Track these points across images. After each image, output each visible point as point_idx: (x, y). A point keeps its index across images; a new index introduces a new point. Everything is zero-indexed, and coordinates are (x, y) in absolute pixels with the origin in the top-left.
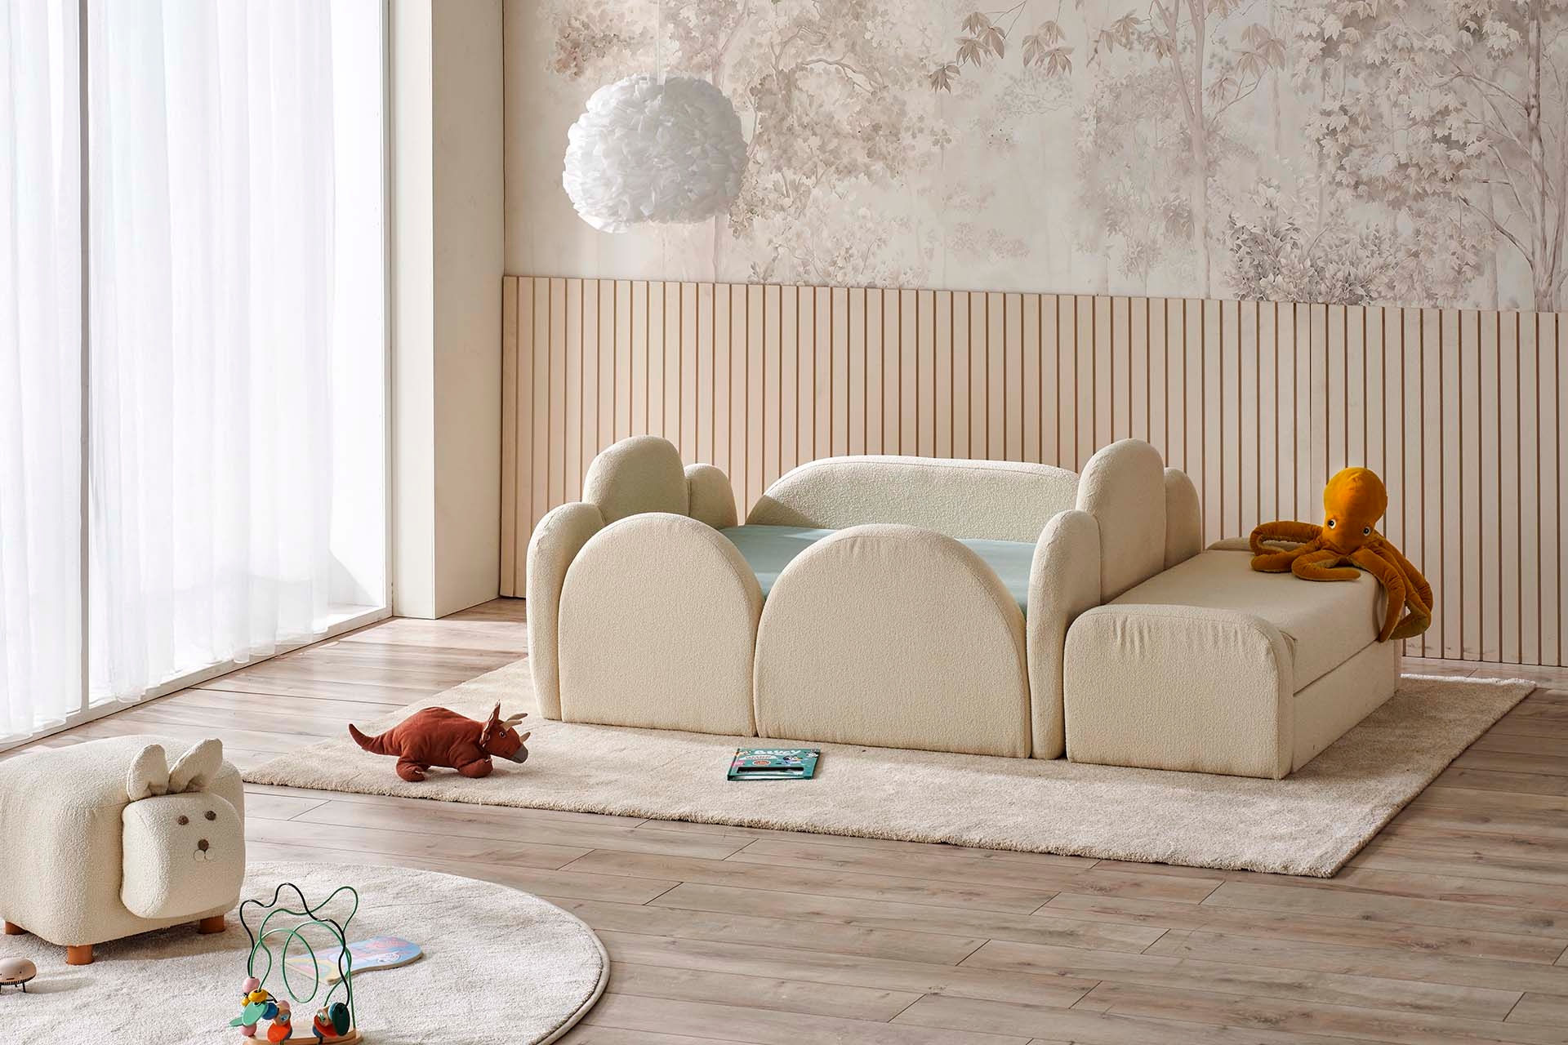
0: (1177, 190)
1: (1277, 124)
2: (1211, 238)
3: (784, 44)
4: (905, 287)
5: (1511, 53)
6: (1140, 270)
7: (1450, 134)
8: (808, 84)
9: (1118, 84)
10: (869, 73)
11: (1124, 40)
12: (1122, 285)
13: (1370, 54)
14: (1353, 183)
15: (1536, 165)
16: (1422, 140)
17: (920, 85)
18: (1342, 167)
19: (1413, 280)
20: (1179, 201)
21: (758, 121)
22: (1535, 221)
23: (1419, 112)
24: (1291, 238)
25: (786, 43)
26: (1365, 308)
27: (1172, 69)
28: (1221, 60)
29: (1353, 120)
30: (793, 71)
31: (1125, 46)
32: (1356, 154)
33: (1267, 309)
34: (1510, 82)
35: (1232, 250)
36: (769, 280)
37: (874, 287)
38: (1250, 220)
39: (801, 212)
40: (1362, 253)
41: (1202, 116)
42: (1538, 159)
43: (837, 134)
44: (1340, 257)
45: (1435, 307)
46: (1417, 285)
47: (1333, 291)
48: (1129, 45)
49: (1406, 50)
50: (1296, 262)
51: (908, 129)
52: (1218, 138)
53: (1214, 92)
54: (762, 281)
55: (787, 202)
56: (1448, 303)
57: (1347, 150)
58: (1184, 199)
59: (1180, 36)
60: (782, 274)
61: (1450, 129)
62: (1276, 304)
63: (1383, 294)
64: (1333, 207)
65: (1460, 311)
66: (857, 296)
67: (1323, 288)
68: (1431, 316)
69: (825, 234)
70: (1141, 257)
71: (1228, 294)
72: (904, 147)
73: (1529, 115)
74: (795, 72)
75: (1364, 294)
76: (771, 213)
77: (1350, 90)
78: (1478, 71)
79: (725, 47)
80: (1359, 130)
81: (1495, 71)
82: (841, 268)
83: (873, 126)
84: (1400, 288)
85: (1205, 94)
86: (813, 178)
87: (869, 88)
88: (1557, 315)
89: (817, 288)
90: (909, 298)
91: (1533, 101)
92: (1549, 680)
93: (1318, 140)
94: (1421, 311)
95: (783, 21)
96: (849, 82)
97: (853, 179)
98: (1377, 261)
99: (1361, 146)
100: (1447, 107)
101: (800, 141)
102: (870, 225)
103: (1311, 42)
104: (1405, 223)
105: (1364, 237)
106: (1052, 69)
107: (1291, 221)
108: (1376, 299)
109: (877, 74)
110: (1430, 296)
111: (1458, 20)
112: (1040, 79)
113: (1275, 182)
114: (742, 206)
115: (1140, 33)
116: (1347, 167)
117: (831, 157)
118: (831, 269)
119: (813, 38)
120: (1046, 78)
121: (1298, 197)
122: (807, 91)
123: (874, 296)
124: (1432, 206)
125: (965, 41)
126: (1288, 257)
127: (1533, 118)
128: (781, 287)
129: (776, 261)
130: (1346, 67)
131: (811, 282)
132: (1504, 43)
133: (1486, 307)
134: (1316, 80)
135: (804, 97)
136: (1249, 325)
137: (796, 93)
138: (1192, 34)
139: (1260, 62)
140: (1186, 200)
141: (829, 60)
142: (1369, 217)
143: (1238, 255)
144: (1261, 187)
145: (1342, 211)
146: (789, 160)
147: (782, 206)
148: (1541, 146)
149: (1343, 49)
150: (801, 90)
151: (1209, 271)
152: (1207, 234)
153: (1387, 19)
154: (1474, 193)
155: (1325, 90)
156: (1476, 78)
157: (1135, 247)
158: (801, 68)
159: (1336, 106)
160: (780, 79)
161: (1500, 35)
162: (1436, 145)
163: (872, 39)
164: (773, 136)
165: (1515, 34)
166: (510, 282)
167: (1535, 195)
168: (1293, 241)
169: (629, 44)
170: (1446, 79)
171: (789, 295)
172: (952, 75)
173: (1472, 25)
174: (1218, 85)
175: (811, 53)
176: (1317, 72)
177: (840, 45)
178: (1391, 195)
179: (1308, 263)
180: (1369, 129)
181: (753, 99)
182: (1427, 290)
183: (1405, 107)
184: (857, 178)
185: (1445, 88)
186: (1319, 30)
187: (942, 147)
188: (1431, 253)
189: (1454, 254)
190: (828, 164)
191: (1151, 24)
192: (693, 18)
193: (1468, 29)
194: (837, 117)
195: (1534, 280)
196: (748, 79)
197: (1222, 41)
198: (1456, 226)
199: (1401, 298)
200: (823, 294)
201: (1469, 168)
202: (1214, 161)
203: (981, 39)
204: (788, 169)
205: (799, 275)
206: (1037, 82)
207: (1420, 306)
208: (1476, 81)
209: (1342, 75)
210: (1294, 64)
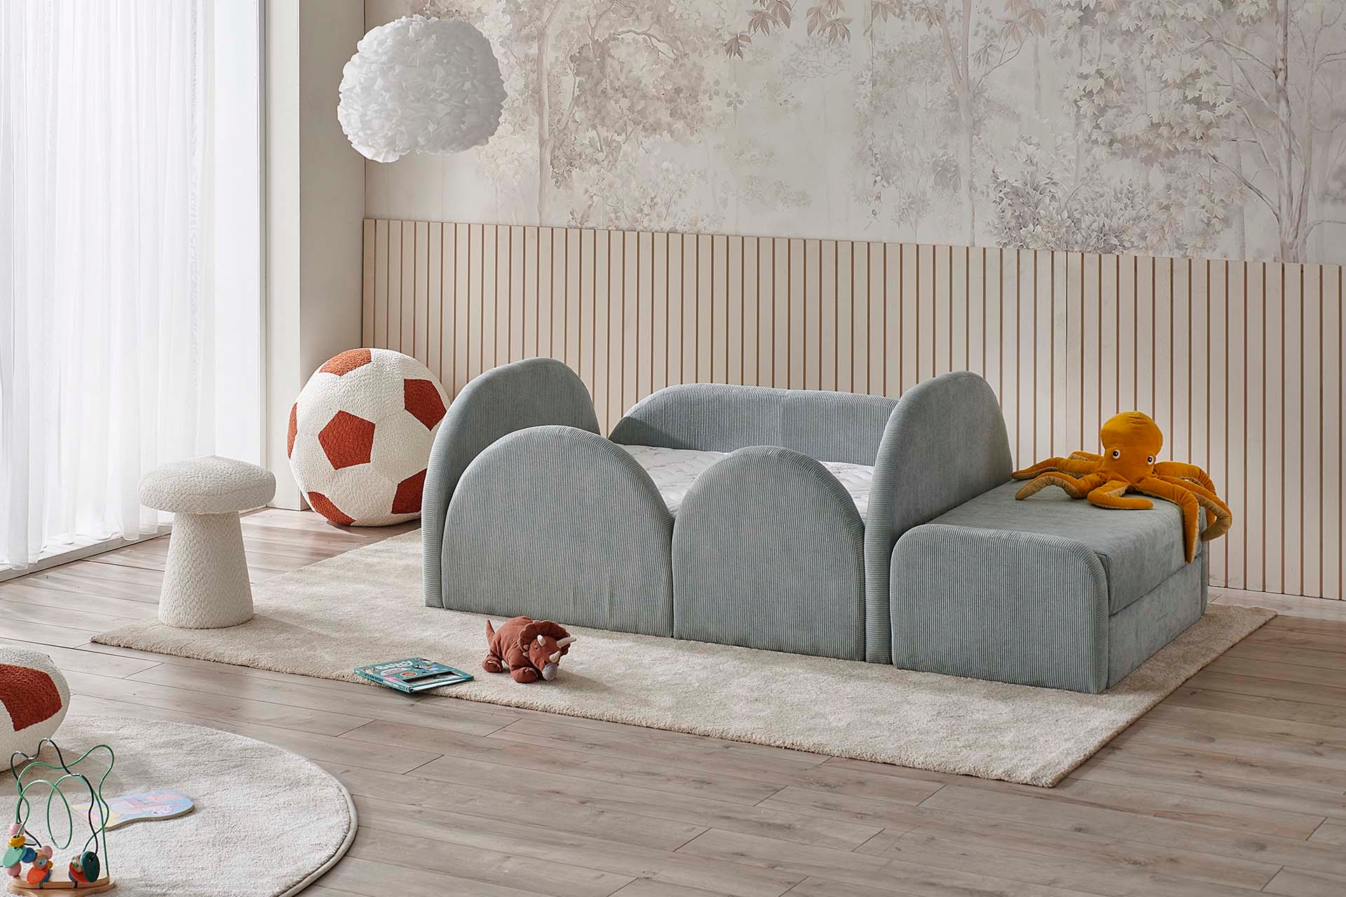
0: (945, 147)
1: (1038, 86)
2: (976, 191)
3: (599, 17)
4: (703, 232)
5: (1260, 19)
6: (912, 220)
7: (1201, 95)
8: (620, 52)
9: (892, 51)
10: (672, 42)
11: (898, 11)
12: (894, 233)
13: (1125, 21)
14: (1108, 141)
15: (1283, 125)
16: (1174, 101)
17: (716, 53)
18: (1097, 127)
19: (1164, 231)
20: (946, 157)
21: (576, 86)
22: (1282, 177)
23: (1170, 75)
24: (1050, 191)
25: (601, 16)
26: (1118, 256)
27: (941, 37)
28: (986, 29)
29: (1109, 83)
30: (607, 41)
31: (899, 17)
32: (1110, 114)
33: (1027, 257)
34: (1258, 47)
35: (995, 202)
36: (586, 225)
37: (676, 232)
38: (1012, 174)
39: (613, 164)
40: (1115, 206)
41: (968, 80)
42: (1284, 119)
43: (644, 97)
44: (1095, 209)
45: (1184, 256)
46: (1167, 236)
47: (1088, 241)
48: (902, 16)
49: (1159, 18)
50: (1055, 215)
52: (983, 100)
53: (979, 57)
54: (579, 226)
55: (601, 156)
56: (1197, 255)
57: (1102, 111)
58: (951, 155)
59: (949, 6)
60: (598, 220)
61: (1200, 91)
62: (1035, 251)
63: (1135, 245)
64: (1089, 164)
65: (1208, 261)
66: (660, 240)
67: (1079, 237)
68: (1181, 266)
69: (633, 184)
70: (912, 207)
71: (992, 243)
72: (702, 108)
73: (1276, 77)
75: (1118, 244)
76: (587, 166)
77: (1105, 55)
78: (1228, 37)
79: (549, 20)
80: (1114, 92)
81: (1244, 36)
82: (646, 215)
83: (675, 89)
84: (1153, 239)
85: (971, 59)
86: (624, 135)
87: (672, 55)
88: (1302, 266)
89: (626, 232)
90: (705, 243)
91: (1280, 65)
92: (1290, 608)
93: (1075, 102)
94: (1172, 259)
96: (655, 50)
97: (658, 136)
98: (1130, 213)
99: (1115, 107)
100: (1198, 70)
101: (612, 102)
102: (672, 177)
103: (1069, 11)
104: (1157, 178)
105: (1118, 190)
106: (832, 37)
107: (1049, 175)
108: (1129, 248)
109: (678, 42)
110: (1180, 246)
112: (822, 47)
113: (1035, 140)
114: (563, 160)
115: (912, 3)
116: (1102, 125)
117: (639, 116)
118: (639, 215)
119: (624, 12)
120: (827, 46)
121: (1056, 155)
122: (618, 58)
123: (675, 240)
124: (1183, 163)
125: (756, 13)
126: (1047, 208)
127: (1280, 80)
128: (595, 231)
129: (592, 208)
130: (1102, 34)
131: (621, 227)
132: (1253, 10)
133: (1233, 257)
134: (1074, 46)
135: (616, 63)
136: (1010, 270)
137: (609, 60)
138: (959, 5)
139: (1022, 30)
140: (953, 156)
141: (638, 31)
142: (1122, 172)
143: (1000, 207)
144: (1022, 145)
145: (1097, 166)
146: (603, 118)
147: (596, 160)
148: (1288, 106)
149: (1100, 17)
150: (613, 57)
151: (974, 221)
152: (972, 187)
154: (1222, 151)
155: (1082, 54)
156: (1225, 43)
157: (907, 198)
158: (613, 38)
159: (1091, 70)
160: (595, 48)
162: (1187, 106)
163: (674, 11)
164: (589, 98)
165: (1264, 2)
166: (369, 224)
167: (1282, 152)
168: (1051, 194)
170: (1197, 44)
171: (602, 237)
172: (744, 43)
174: (983, 51)
175: (622, 25)
176: (1074, 39)
177: (647, 17)
178: (1144, 153)
179: (1065, 214)
180: (1124, 91)
181: (572, 65)
182: (1177, 241)
183: (1158, 70)
184: (661, 135)
185: (1196, 53)
187: (735, 108)
188: (1181, 206)
189: (1203, 207)
190: (636, 123)
194: (644, 82)
195: (1280, 233)
196: (568, 48)
197: (987, 11)
198: (1205, 181)
199: (1152, 248)
200: (631, 238)
201: (1218, 128)
202: (979, 121)
203: (770, 12)
204: (602, 127)
205: (611, 220)
206: (820, 49)
207: (1170, 256)
208: (1225, 46)
209: (1098, 42)
210: (1053, 31)
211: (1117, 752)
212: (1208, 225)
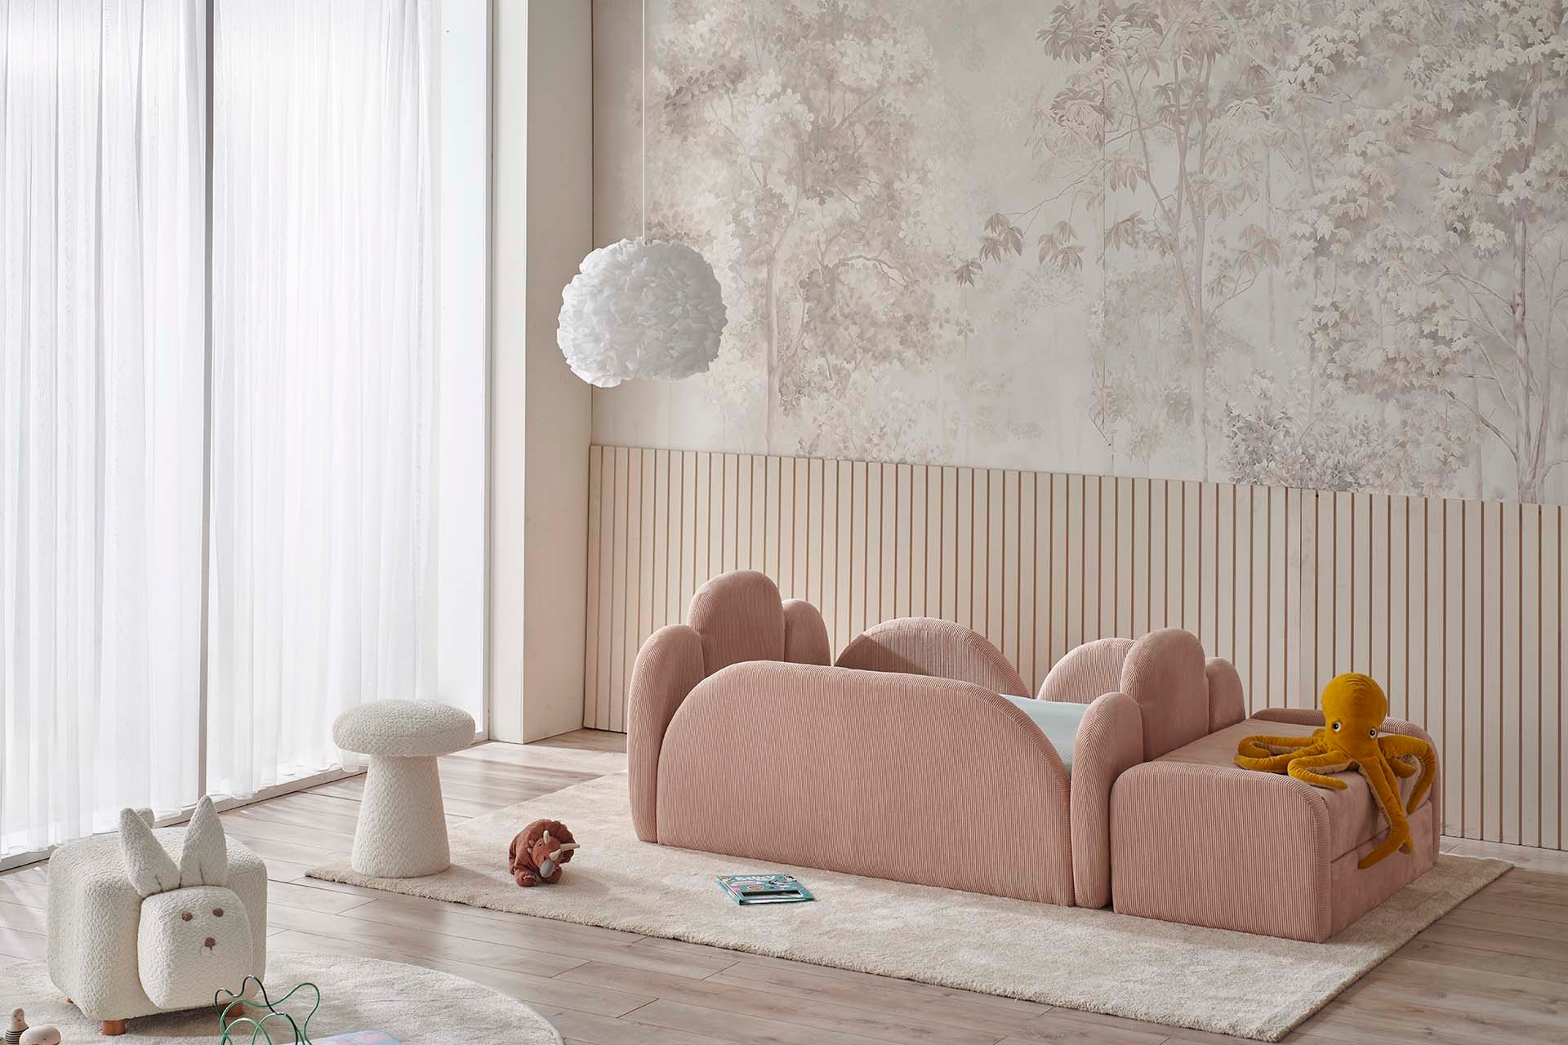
0: (1177, 380)
1: (1272, 319)
2: (1209, 425)
3: (829, 242)
4: (933, 463)
5: (1497, 253)
6: (1144, 454)
7: (1437, 330)
8: (850, 278)
9: (1125, 280)
10: (902, 268)
11: (1130, 239)
12: (1126, 467)
13: (1361, 253)
14: (1343, 375)
15: (1521, 361)
16: (1410, 335)
17: (947, 279)
18: (1332, 361)
19: (1400, 469)
20: (1179, 389)
21: (806, 311)
22: (1519, 414)
23: (1407, 309)
24: (1284, 426)
25: (831, 241)
26: (1353, 494)
28: (1219, 259)
29: (1344, 316)
30: (836, 266)
31: (1131, 245)
32: (1346, 348)
33: (1261, 494)
34: (1496, 280)
35: (1228, 436)
36: (814, 454)
37: (905, 463)
38: (1246, 409)
39: (842, 393)
40: (1351, 442)
41: (1201, 310)
42: (1522, 355)
43: (874, 324)
44: (1331, 446)
45: (1421, 495)
46: (1403, 475)
47: (1323, 477)
48: (1135, 244)
49: (1395, 250)
50: (1289, 450)
51: (935, 320)
52: (1216, 331)
53: (1213, 288)
54: (808, 455)
55: (830, 384)
56: (1433, 493)
57: (1337, 344)
58: (1184, 387)
59: (1182, 236)
60: (825, 449)
61: (1437, 325)
62: (1269, 488)
63: (1370, 483)
64: (1324, 399)
65: (1445, 501)
66: (889, 470)
67: (1313, 474)
68: (1417, 505)
69: (863, 413)
70: (1146, 440)
71: (1225, 478)
72: (933, 337)
73: (1514, 312)
74: (838, 267)
75: (1353, 481)
76: (815, 394)
77: (1341, 287)
78: (1464, 270)
79: (778, 245)
80: (1349, 326)
81: (1481, 271)
82: (875, 445)
83: (905, 317)
84: (1388, 476)
85: (1204, 290)
86: (853, 362)
87: (902, 282)
88: (1540, 507)
89: (855, 463)
90: (935, 475)
91: (1518, 300)
92: (1527, 860)
93: (1310, 335)
94: (1408, 498)
95: (828, 221)
96: (884, 276)
97: (887, 365)
98: (1365, 450)
99: (1351, 341)
100: (1434, 303)
102: (902, 406)
103: (1304, 241)
104: (1392, 413)
105: (1353, 426)
106: (1064, 265)
107: (1283, 410)
108: (1365, 486)
109: (909, 270)
110: (1416, 485)
111: (1445, 221)
112: (1054, 276)
113: (1269, 374)
114: (792, 387)
115: (1145, 232)
116: (1337, 359)
117: (869, 344)
118: (867, 445)
119: (854, 237)
120: (1059, 274)
121: (1291, 389)
122: (848, 284)
123: (904, 471)
124: (1419, 399)
125: (987, 239)
126: (1281, 444)
127: (1518, 315)
128: (824, 462)
129: (821, 437)
130: (1337, 265)
131: (850, 457)
132: (1490, 243)
133: (1470, 497)
134: (1309, 278)
135: (845, 290)
136: (1243, 507)
137: (839, 287)
138: (1193, 234)
139: (1256, 260)
140: (1186, 388)
141: (869, 257)
142: (1359, 408)
143: (1233, 441)
144: (1256, 378)
145: (1332, 402)
146: (833, 345)
147: (825, 388)
148: (1526, 342)
149: (1335, 248)
150: (843, 283)
151: (1206, 456)
152: (1205, 421)
153: (1376, 220)
154: (1460, 387)
155: (1317, 287)
156: (1462, 277)
157: (1139, 431)
158: (843, 263)
159: (1327, 302)
160: (825, 273)
161: (1485, 235)
162: (1423, 340)
163: (905, 237)
164: (818, 324)
165: (1501, 235)
166: (596, 450)
167: (1519, 391)
168: (1285, 429)
169: (697, 241)
170: (1433, 277)
171: (831, 467)
172: (975, 270)
173: (1459, 226)
174: (1217, 281)
175: (852, 250)
176: (1310, 269)
177: (877, 243)
178: (1379, 388)
179: (1300, 450)
180: (1359, 324)
181: (801, 290)
182: (1413, 479)
183: (1394, 304)
184: (891, 363)
185: (1432, 286)
186: (1312, 230)
187: (966, 337)
188: (1417, 444)
189: (1439, 445)
190: (866, 351)
191: (1156, 225)
192: (752, 220)
193: (1455, 230)
194: (874, 309)
195: (1518, 472)
196: (798, 273)
197: (1221, 241)
198: (1442, 418)
199: (1387, 486)
200: (860, 468)
201: (1455, 363)
202: (1213, 353)
203: (1002, 238)
204: (832, 354)
205: (839, 450)
206: (1052, 278)
207: (1406, 494)
208: (1462, 279)
209: (1333, 273)
210: (1288, 263)
211: (1347, 1007)
212: (1445, 463)
